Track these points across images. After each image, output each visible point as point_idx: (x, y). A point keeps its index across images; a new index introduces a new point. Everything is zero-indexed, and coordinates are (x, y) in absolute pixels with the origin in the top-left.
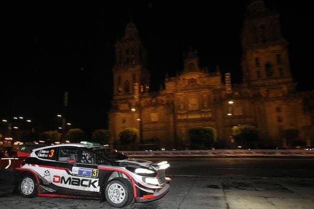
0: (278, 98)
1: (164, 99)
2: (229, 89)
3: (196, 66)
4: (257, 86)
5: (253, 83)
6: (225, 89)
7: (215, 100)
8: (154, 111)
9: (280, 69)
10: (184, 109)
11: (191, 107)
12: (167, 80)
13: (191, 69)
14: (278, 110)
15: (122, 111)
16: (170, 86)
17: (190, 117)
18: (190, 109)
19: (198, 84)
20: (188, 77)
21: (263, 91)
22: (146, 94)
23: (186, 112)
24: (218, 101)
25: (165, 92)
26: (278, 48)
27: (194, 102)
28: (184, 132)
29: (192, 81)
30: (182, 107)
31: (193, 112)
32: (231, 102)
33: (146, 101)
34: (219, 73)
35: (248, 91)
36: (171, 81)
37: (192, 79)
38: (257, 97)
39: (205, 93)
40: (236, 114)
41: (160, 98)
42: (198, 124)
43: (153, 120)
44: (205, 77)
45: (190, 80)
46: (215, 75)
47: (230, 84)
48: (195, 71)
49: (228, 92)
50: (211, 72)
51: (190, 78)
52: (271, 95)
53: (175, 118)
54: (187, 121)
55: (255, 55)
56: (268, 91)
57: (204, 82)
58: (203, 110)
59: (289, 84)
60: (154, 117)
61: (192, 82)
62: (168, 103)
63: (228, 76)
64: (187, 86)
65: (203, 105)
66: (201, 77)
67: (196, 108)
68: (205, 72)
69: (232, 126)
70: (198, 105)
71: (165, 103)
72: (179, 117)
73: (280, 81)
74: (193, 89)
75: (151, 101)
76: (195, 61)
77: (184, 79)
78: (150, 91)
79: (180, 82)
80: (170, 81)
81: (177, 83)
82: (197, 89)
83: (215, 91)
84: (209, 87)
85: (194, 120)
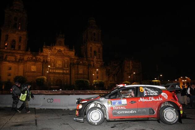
1: (41, 58)
3: (63, 43)
4: (90, 60)
5: (88, 59)
7: (71, 64)
8: (34, 65)
9: (99, 55)
10: (54, 66)
11: (57, 66)
12: (44, 46)
13: (60, 45)
14: (97, 73)
16: (46, 51)
17: (57, 71)
19: (63, 54)
20: (58, 48)
21: (92, 63)
23: (55, 68)
25: (42, 54)
26: (99, 45)
27: (60, 63)
30: (52, 65)
31: (58, 68)
33: (29, 57)
34: (74, 50)
35: (86, 62)
36: (48, 48)
37: (60, 50)
38: (90, 65)
39: (66, 59)
41: (39, 57)
42: (61, 76)
43: (33, 70)
44: (67, 50)
46: (72, 51)
48: (62, 46)
50: (70, 48)
51: (59, 49)
54: (55, 73)
55: (91, 46)
57: (67, 53)
58: (64, 68)
60: (33, 68)
61: (60, 51)
62: (44, 61)
64: (56, 53)
65: (65, 65)
66: (65, 50)
67: (60, 67)
68: (67, 48)
70: (62, 65)
71: (42, 61)
72: (50, 71)
73: (99, 60)
74: (60, 56)
75: (32, 58)
76: (63, 40)
77: (55, 49)
79: (53, 50)
80: (46, 48)
81: (51, 50)
83: (71, 59)
84: (69, 57)
85: (59, 73)
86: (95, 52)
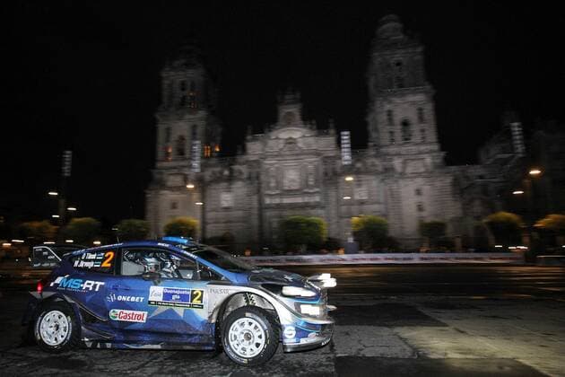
0: (419, 175)
1: (244, 169)
2: (347, 157)
3: (298, 117)
4: (388, 154)
6: (340, 158)
7: (326, 174)
8: (229, 190)
9: (423, 131)
10: (277, 188)
11: (287, 184)
12: (249, 137)
13: (289, 122)
14: (418, 192)
15: (171, 189)
16: (254, 148)
18: (286, 188)
19: (300, 148)
20: (284, 135)
21: (397, 163)
22: (214, 161)
23: (278, 192)
24: (330, 176)
25: (245, 158)
26: (419, 98)
27: (292, 177)
28: (275, 225)
29: (291, 142)
30: (273, 185)
31: (291, 193)
32: (349, 179)
33: (214, 173)
34: (332, 131)
35: (377, 162)
36: (257, 140)
37: (291, 138)
38: (388, 171)
39: (311, 163)
40: (357, 197)
41: (236, 167)
42: (297, 213)
43: (225, 204)
44: (311, 136)
45: (287, 139)
46: (327, 134)
47: (349, 150)
48: (296, 126)
49: (346, 163)
51: (286, 137)
52: (409, 170)
53: (260, 202)
54: (279, 207)
55: (388, 107)
56: (405, 163)
57: (309, 145)
58: (306, 190)
59: (435, 154)
60: (226, 199)
62: (249, 178)
63: (346, 136)
64: (281, 149)
65: (307, 181)
66: (304, 136)
67: (295, 186)
68: (311, 128)
69: (350, 217)
70: (298, 180)
71: (245, 176)
72: (268, 201)
73: (423, 148)
74: (291, 155)
75: (221, 173)
76: (294, 110)
77: (277, 138)
78: (221, 155)
79: (271, 143)
80: (255, 139)
81: (265, 144)
82: (297, 155)
83: (326, 160)
84: (317, 153)
86: (405, 124)
